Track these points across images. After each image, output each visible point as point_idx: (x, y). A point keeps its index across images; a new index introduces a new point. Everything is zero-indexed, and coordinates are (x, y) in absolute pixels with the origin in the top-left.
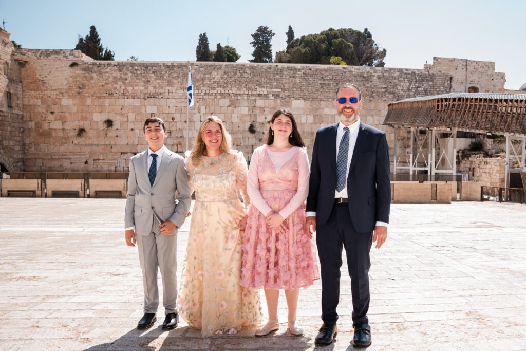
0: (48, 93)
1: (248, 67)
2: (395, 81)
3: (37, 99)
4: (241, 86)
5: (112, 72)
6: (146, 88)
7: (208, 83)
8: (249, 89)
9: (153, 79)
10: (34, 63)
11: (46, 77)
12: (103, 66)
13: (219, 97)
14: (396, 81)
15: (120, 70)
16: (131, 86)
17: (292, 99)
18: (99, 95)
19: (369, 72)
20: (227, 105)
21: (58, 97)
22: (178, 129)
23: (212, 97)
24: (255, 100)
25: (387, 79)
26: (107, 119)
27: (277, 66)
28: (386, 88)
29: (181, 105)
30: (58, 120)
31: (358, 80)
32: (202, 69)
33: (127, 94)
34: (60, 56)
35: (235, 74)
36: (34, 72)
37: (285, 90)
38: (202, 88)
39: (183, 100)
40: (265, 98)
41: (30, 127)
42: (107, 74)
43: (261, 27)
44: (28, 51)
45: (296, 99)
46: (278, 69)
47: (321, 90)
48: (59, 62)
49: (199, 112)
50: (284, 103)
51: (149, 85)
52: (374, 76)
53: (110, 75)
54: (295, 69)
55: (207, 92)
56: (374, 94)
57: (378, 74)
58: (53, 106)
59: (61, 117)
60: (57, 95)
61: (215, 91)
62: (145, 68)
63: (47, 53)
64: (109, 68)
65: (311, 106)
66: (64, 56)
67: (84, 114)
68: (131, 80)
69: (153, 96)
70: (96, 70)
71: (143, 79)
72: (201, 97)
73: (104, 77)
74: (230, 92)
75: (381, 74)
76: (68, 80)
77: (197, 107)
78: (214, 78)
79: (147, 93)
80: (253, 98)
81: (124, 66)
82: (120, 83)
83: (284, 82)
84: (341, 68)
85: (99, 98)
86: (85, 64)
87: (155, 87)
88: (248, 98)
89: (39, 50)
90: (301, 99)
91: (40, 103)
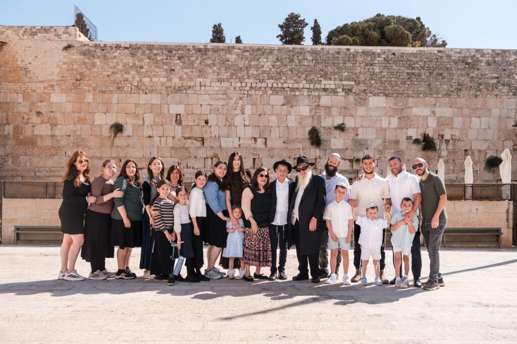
0: (33, 86)
1: (308, 52)
2: (510, 67)
3: (18, 93)
4: (300, 77)
5: (121, 58)
6: (170, 80)
7: (255, 72)
8: (311, 81)
9: (178, 67)
10: (15, 45)
11: (30, 63)
12: (109, 49)
13: (270, 92)
14: (513, 67)
15: (133, 55)
16: (149, 77)
17: (369, 94)
18: (104, 89)
19: (474, 56)
20: (281, 104)
21: (46, 91)
22: (213, 136)
23: (261, 93)
24: (319, 97)
25: (500, 65)
26: (113, 122)
27: (348, 50)
28: (497, 78)
29: (217, 103)
30: (46, 123)
31: (460, 67)
32: (246, 54)
33: (143, 87)
34: (51, 35)
35: (292, 61)
36: (14, 57)
37: (359, 83)
38: (246, 80)
39: (221, 96)
40: (332, 94)
41: (6, 133)
42: (115, 60)
43: (292, 14)
44: (7, 29)
45: (374, 95)
46: (350, 54)
47: (409, 83)
48: (48, 43)
49: (243, 113)
50: (359, 100)
51: (173, 76)
52: (482, 61)
53: (119, 61)
54: (374, 53)
55: (254, 85)
56: (481, 87)
57: (487, 59)
58: (39, 104)
59: (49, 118)
60: (45, 88)
61: (264, 85)
62: (168, 51)
63: (33, 32)
64: (118, 51)
65: (396, 104)
66: (55, 35)
67: (82, 115)
68: (149, 68)
69: (179, 90)
70: (99, 54)
71: (165, 67)
72: (246, 92)
73: (111, 64)
74: (285, 85)
75: (490, 59)
76: (61, 68)
77: (240, 105)
78: (263, 66)
79: (170, 87)
80: (317, 93)
81: (139, 48)
82: (133, 73)
83: (358, 71)
84: (436, 52)
85: (104, 92)
86: (85, 45)
87: (181, 79)
88: (309, 93)
89: (22, 27)
90: (382, 95)
91: (20, 100)
